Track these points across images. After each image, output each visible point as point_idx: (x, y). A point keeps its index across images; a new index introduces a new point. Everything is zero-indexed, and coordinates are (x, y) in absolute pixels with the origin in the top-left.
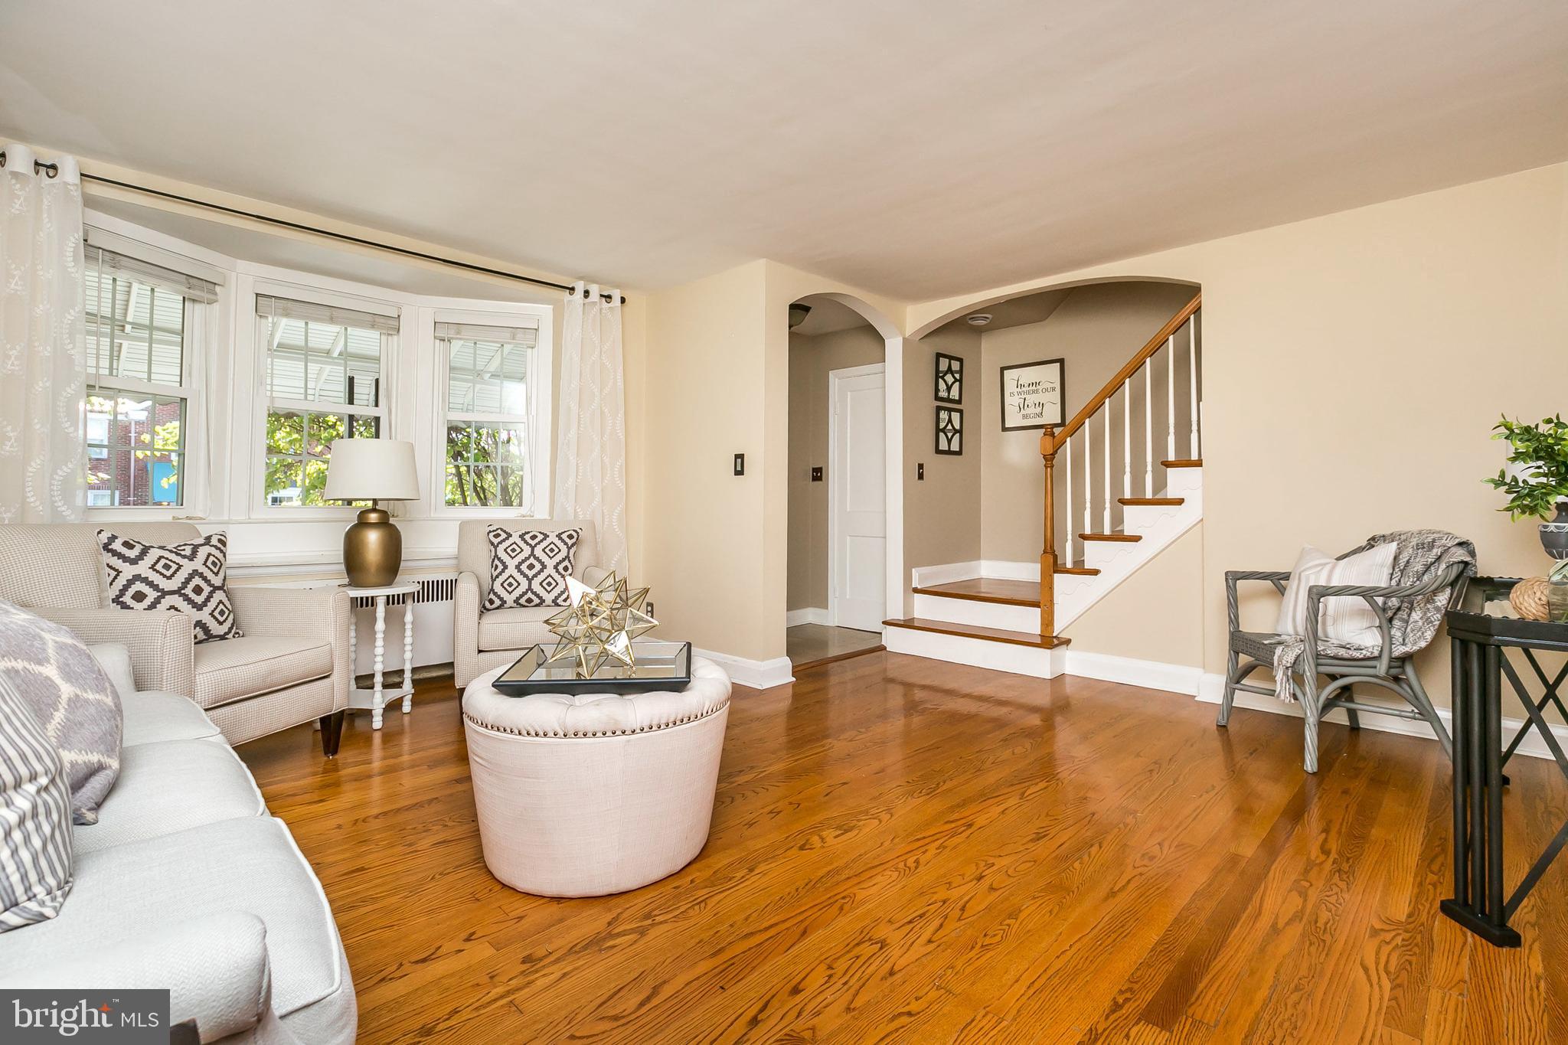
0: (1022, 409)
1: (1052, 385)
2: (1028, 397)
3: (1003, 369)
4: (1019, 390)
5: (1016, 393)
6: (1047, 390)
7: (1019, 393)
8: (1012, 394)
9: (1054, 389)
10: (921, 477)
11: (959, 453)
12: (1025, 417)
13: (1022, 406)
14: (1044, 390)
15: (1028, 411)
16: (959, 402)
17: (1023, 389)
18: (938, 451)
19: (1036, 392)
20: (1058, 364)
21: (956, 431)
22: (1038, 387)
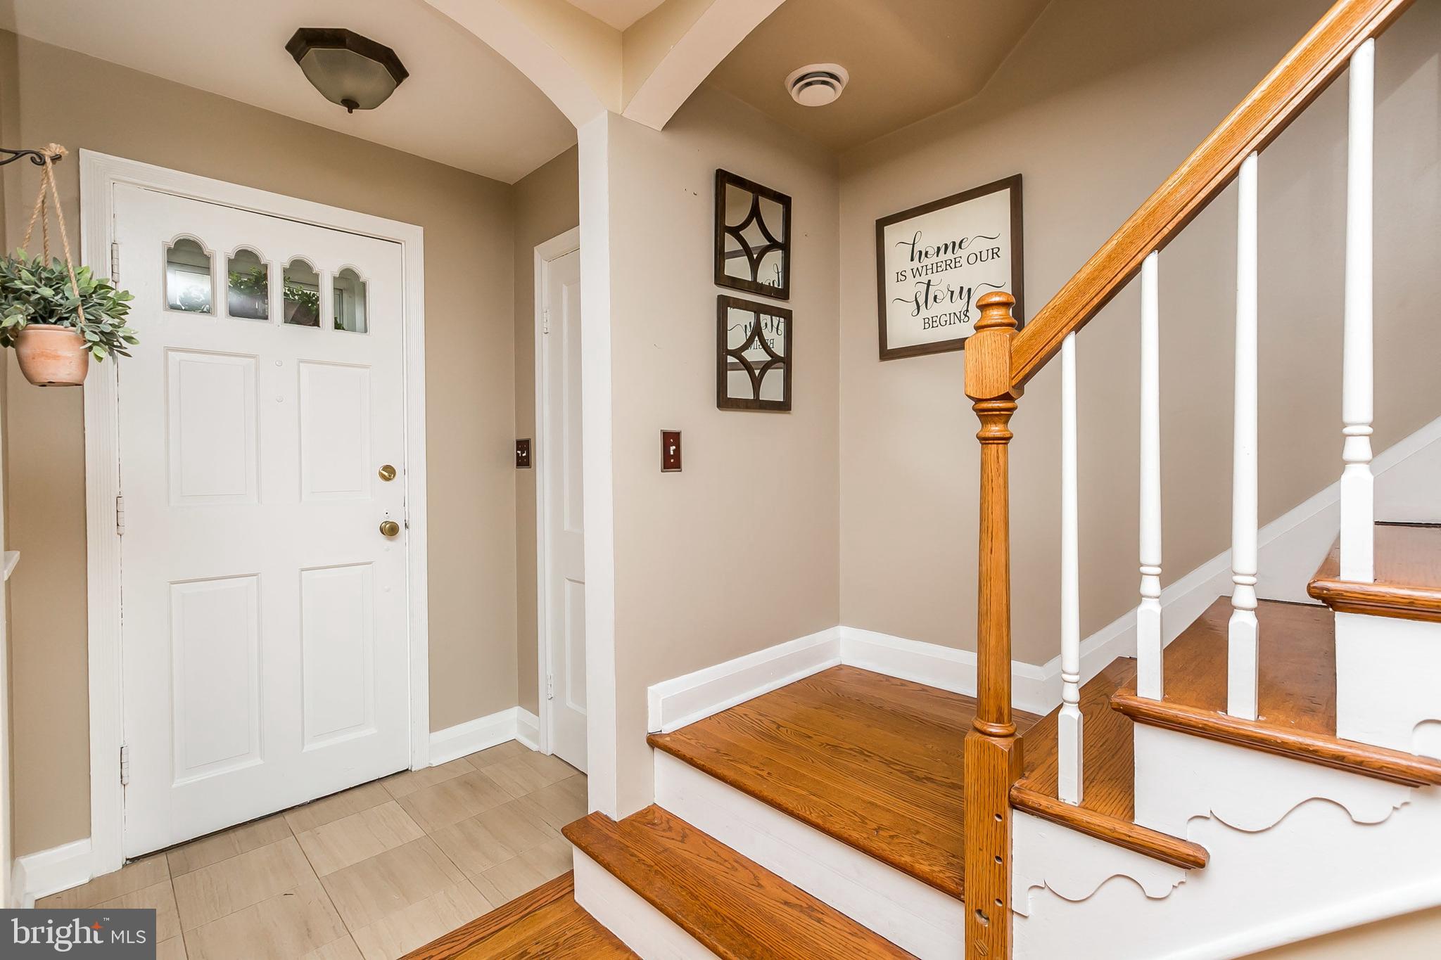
0: (923, 307)
1: (993, 244)
2: (934, 278)
3: (881, 224)
4: (916, 264)
5: (909, 274)
6: (979, 257)
7: (916, 272)
8: (901, 276)
9: (995, 253)
10: (672, 461)
11: (783, 406)
12: (930, 323)
13: (922, 301)
14: (972, 258)
15: (935, 310)
16: (783, 294)
17: (925, 261)
18: (724, 402)
19: (954, 264)
20: (1007, 192)
21: (775, 360)
22: (959, 252)
